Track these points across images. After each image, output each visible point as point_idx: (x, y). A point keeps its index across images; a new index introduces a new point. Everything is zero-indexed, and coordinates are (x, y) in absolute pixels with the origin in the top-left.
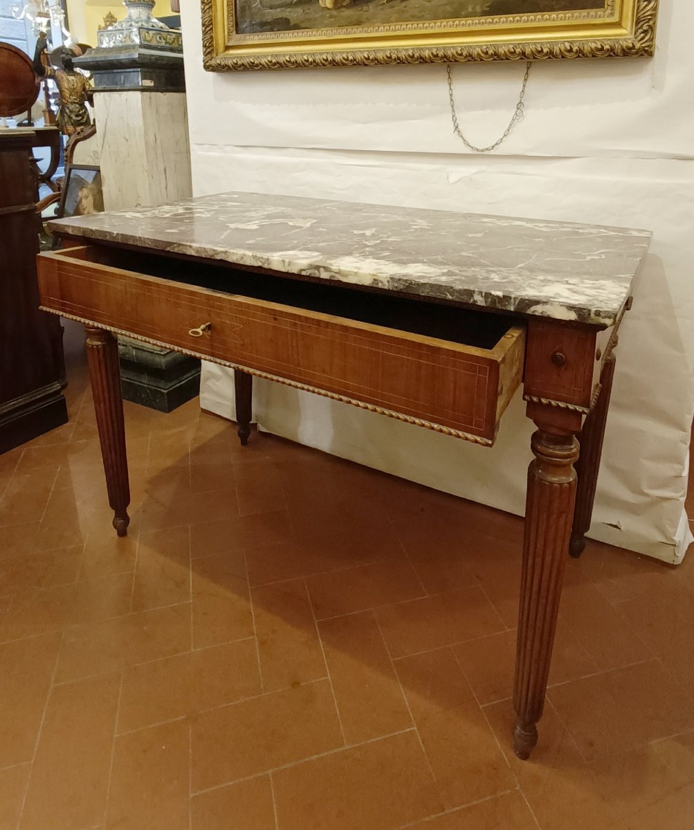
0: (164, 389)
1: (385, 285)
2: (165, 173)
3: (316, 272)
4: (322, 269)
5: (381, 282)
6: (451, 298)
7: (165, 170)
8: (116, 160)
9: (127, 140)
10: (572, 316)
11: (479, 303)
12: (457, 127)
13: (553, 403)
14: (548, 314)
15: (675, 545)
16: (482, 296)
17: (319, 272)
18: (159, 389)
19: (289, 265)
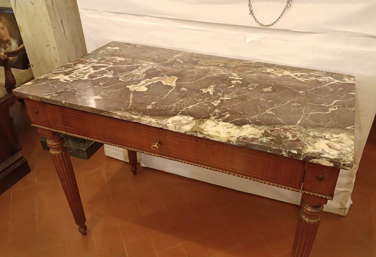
0: (84, 148)
1: (234, 143)
2: (62, 24)
3: (195, 134)
4: (198, 133)
5: (232, 142)
6: (270, 152)
7: (62, 21)
8: (27, 16)
9: (33, 4)
10: (332, 165)
11: (285, 156)
12: (252, 11)
13: (316, 195)
14: (320, 163)
15: (345, 209)
16: (286, 153)
17: (197, 134)
18: (81, 149)
19: (179, 129)
